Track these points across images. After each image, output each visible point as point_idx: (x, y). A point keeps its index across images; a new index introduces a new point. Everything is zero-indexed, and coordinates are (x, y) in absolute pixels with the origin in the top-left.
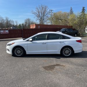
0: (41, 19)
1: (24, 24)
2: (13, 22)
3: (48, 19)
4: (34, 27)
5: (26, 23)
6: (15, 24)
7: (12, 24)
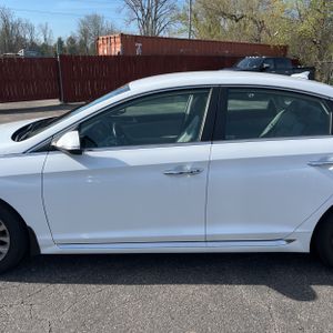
0: (147, 17)
1: (78, 41)
2: (32, 29)
3: (173, 20)
4: (117, 49)
5: (85, 33)
6: (40, 39)
7: (27, 36)
